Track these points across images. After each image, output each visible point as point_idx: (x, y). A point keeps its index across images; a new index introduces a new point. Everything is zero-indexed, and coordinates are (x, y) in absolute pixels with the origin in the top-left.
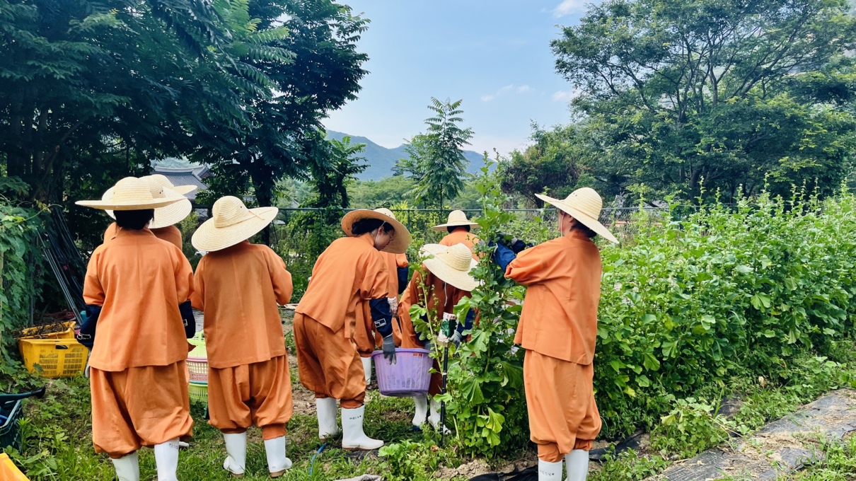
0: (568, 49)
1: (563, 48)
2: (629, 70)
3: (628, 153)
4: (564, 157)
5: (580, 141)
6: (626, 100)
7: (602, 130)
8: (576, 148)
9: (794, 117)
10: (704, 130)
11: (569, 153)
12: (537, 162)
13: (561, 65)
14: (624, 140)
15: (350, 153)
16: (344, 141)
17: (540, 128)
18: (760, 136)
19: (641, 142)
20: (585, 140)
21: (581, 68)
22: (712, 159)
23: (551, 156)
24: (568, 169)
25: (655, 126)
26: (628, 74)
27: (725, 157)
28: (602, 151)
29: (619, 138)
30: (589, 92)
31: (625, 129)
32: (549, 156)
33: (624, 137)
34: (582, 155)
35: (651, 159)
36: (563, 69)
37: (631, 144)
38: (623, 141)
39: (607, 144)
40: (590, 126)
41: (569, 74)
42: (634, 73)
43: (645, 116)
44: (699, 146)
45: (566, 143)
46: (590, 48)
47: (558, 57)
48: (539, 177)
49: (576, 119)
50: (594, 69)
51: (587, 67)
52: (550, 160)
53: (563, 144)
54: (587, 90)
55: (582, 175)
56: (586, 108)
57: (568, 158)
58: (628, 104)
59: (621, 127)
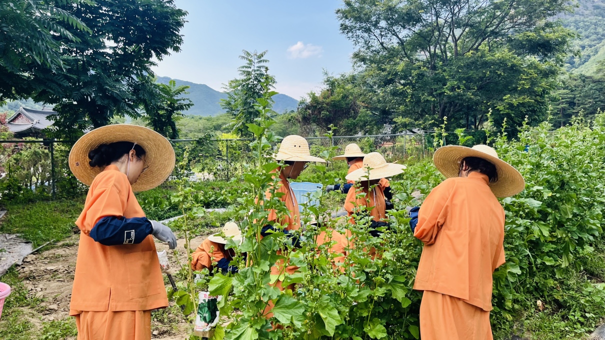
0: (349, 16)
1: (345, 15)
2: (394, 31)
3: (394, 93)
4: (348, 97)
5: (359, 85)
6: (392, 54)
7: (375, 77)
8: (356, 90)
9: (513, 66)
10: (449, 76)
11: (352, 94)
12: (328, 101)
13: (344, 28)
14: (391, 83)
15: (177, 94)
16: (171, 85)
17: (330, 75)
18: (489, 80)
19: (404, 85)
20: (363, 84)
21: (359, 30)
22: (455, 97)
23: (338, 96)
24: (351, 106)
25: (414, 73)
26: (393, 34)
27: (465, 95)
28: (375, 92)
29: (388, 82)
30: (365, 48)
31: (392, 75)
32: (337, 97)
33: (391, 81)
34: (361, 95)
35: (412, 98)
36: (346, 31)
37: (397, 87)
38: (391, 85)
39: (379, 87)
40: (367, 73)
41: (350, 34)
42: (398, 34)
43: (407, 66)
44: (446, 88)
45: (349, 86)
46: (365, 15)
47: (341, 22)
48: (330, 112)
49: (356, 68)
50: (368, 30)
51: (363, 29)
52: (338, 99)
53: (347, 87)
54: (364, 47)
55: (362, 110)
56: (363, 60)
57: (351, 97)
58: (394, 57)
59: (389, 74)
